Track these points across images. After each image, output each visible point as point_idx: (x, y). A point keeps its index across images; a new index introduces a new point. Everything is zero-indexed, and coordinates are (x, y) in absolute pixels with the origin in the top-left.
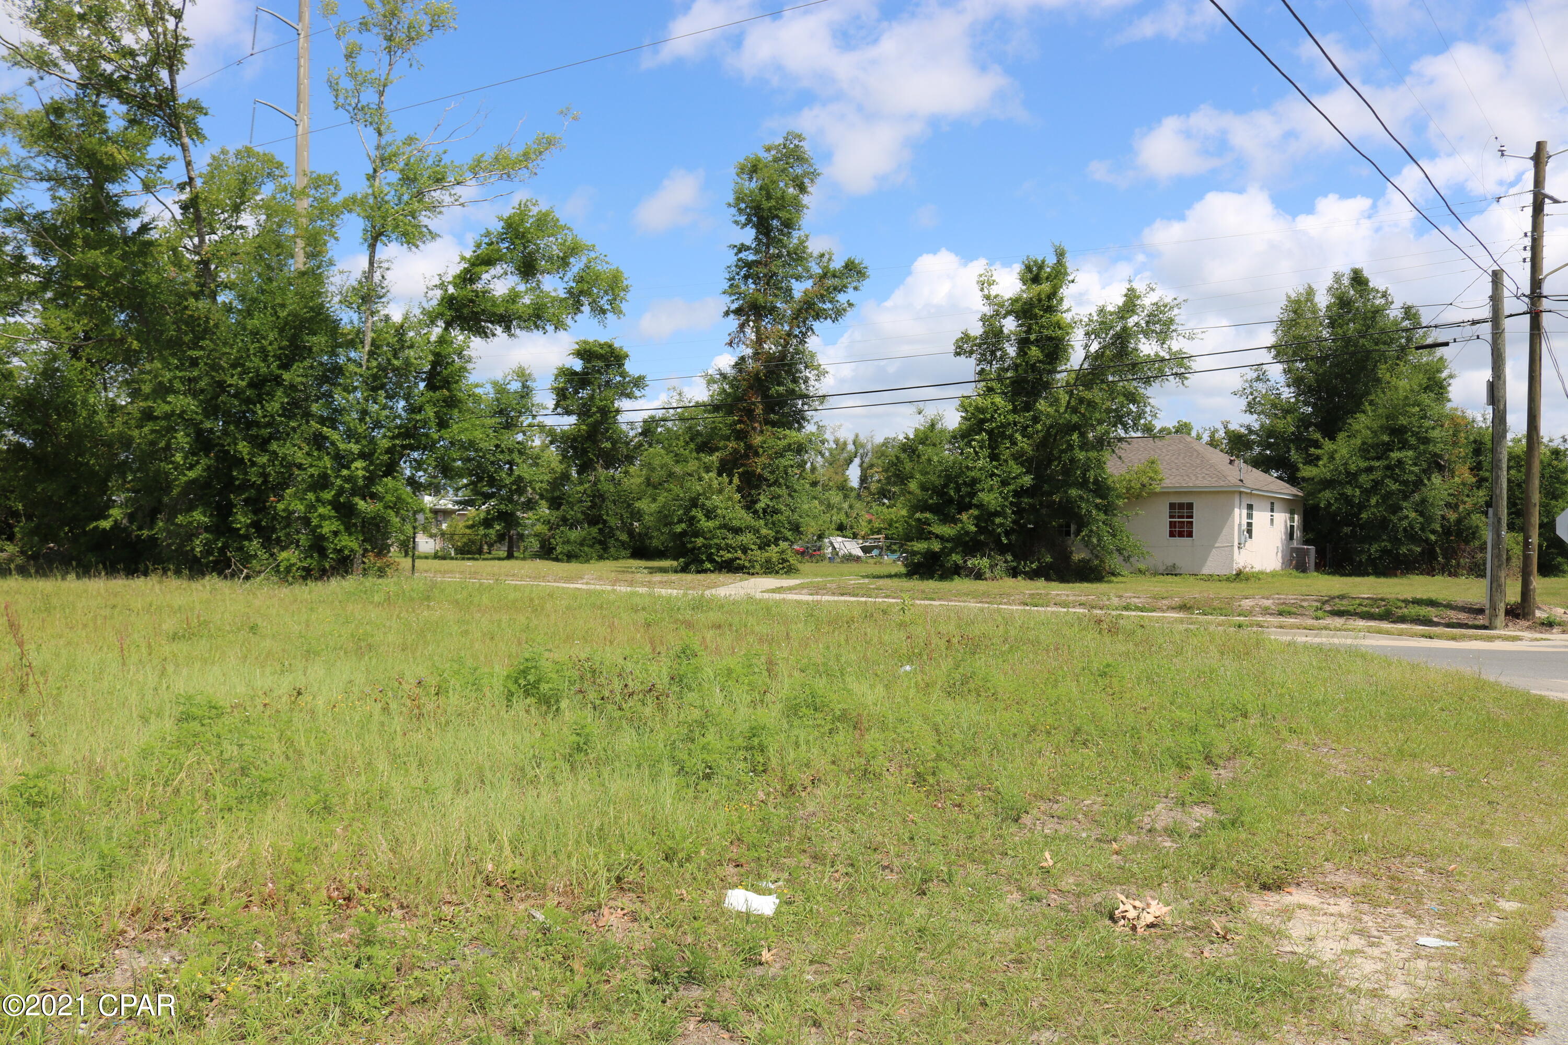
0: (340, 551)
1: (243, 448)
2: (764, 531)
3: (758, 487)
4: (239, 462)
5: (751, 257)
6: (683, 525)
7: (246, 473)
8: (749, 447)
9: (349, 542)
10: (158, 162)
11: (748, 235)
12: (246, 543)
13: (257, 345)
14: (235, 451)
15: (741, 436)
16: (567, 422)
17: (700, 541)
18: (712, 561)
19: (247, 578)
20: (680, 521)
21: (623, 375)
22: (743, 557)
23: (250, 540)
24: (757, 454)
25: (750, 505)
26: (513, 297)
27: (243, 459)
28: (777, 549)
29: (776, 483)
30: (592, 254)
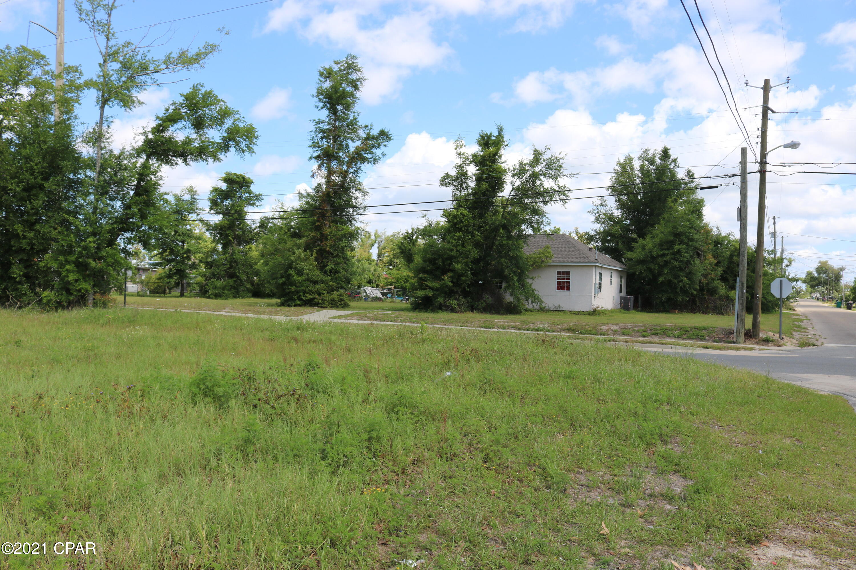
0: (80, 291)
1: (19, 228)
2: (331, 283)
3: (327, 258)
5: (326, 127)
6: (284, 279)
8: (322, 235)
9: (85, 286)
11: (324, 114)
12: (20, 286)
13: (28, 165)
14: (13, 229)
15: (318, 229)
16: (216, 219)
17: (293, 288)
18: (300, 299)
19: (20, 307)
20: (282, 277)
21: (250, 193)
22: (318, 297)
23: (23, 285)
24: (327, 239)
25: (322, 268)
26: (188, 141)
27: (18, 234)
28: (337, 293)
29: (337, 256)
30: (237, 116)
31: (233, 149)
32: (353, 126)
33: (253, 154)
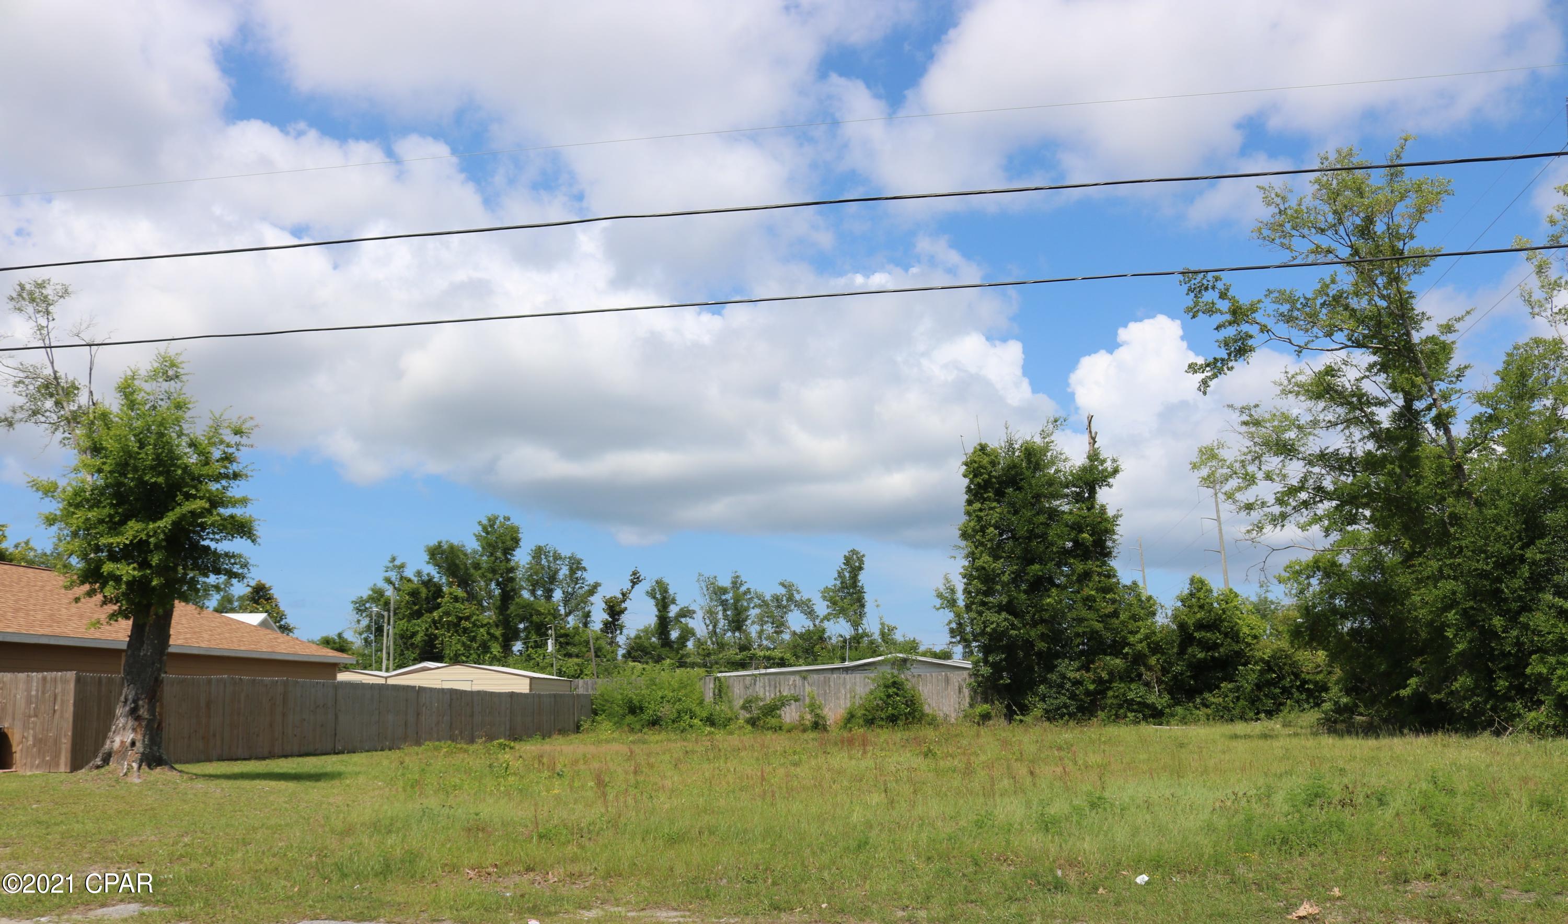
1: (1497, 622)
4: (1494, 634)
7: (1501, 645)
12: (1510, 704)
14: (1490, 625)
23: (1515, 701)
27: (1498, 632)
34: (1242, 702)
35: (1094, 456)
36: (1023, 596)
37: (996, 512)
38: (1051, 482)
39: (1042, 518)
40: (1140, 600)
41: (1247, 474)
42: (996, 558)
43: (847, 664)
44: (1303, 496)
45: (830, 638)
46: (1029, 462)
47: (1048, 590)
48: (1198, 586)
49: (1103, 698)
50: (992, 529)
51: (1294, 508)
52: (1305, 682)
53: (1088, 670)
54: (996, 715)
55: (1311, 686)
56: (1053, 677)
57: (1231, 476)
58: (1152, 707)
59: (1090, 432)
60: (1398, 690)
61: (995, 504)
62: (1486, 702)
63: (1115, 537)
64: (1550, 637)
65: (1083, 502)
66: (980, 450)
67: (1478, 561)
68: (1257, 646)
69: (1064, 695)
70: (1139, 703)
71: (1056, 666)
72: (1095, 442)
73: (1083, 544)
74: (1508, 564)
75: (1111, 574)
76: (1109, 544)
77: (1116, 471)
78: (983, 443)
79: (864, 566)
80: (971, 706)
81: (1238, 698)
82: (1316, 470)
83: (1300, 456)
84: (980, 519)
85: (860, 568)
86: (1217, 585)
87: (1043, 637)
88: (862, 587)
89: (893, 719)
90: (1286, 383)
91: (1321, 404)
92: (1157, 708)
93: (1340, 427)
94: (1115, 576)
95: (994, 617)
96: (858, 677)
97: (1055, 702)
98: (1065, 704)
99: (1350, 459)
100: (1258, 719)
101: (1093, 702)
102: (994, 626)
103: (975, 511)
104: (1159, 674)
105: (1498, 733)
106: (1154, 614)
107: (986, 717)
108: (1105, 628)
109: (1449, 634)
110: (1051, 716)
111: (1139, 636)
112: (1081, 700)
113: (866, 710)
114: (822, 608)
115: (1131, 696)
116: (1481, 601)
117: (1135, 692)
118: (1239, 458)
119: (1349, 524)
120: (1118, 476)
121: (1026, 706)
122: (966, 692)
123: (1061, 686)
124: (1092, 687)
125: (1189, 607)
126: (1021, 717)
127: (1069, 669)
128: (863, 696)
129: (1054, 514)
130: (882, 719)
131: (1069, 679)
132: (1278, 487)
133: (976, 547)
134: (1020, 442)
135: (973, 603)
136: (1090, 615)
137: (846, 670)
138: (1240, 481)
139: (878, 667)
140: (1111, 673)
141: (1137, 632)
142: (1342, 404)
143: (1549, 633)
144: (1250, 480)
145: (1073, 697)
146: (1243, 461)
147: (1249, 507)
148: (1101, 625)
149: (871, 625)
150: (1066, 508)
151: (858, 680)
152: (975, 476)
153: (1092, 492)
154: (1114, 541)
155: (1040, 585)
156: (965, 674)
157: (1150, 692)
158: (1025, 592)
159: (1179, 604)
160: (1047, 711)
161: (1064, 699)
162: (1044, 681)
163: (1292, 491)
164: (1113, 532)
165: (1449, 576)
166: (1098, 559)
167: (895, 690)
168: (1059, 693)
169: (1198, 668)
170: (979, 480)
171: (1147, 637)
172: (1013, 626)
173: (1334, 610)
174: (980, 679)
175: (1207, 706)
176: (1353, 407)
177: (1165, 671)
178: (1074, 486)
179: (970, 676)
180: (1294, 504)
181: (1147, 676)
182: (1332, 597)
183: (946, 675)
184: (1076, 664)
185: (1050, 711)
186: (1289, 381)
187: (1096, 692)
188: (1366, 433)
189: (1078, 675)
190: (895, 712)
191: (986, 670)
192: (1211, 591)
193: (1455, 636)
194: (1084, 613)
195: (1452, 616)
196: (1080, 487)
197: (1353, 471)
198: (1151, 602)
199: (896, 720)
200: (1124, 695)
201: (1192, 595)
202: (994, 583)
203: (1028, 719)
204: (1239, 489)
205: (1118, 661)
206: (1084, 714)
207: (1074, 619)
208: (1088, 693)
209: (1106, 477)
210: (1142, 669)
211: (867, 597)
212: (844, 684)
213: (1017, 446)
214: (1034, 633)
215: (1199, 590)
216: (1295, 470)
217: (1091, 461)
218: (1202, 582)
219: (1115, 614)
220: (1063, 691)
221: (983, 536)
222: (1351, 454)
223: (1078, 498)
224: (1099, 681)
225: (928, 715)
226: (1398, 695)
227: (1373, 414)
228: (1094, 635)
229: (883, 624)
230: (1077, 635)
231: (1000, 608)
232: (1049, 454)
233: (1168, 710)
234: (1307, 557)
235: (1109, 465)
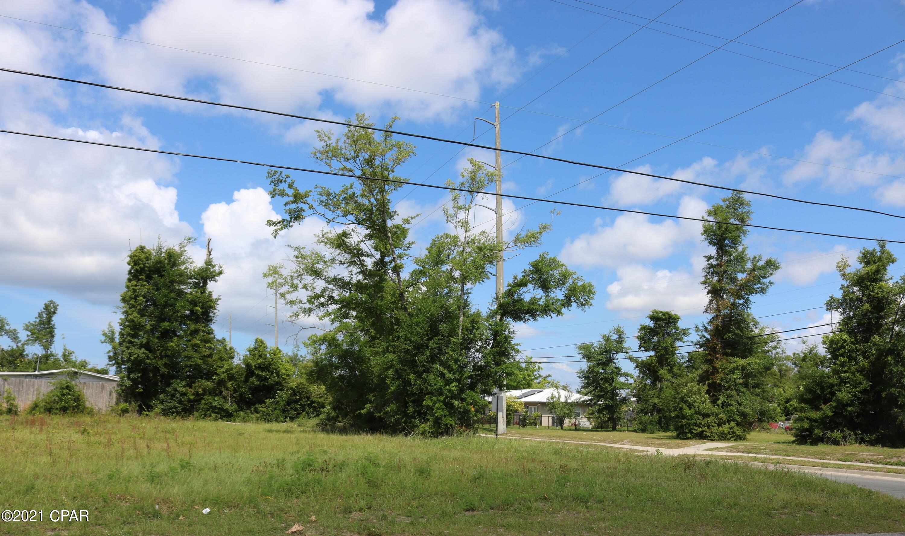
0: (447, 424)
2: (721, 416)
3: (720, 391)
4: (410, 384)
5: (714, 262)
6: (676, 413)
7: (412, 388)
8: (714, 368)
9: (449, 421)
10: (408, 245)
11: (713, 251)
12: (413, 420)
14: (408, 378)
15: (710, 362)
16: (646, 355)
17: (684, 421)
18: (691, 433)
20: (675, 410)
21: (676, 329)
22: (708, 430)
23: (416, 419)
24: (718, 372)
25: (714, 402)
28: (729, 426)
29: (730, 388)
30: (575, 277)
31: (574, 304)
32: (741, 259)
33: (591, 307)
34: (277, 411)
35: (209, 263)
36: (156, 340)
37: (145, 288)
38: (181, 275)
39: (173, 295)
40: (226, 349)
41: (293, 284)
42: (143, 316)
43: (37, 372)
44: (322, 300)
45: (27, 355)
46: (170, 261)
47: (172, 338)
48: (260, 343)
49: (198, 404)
50: (141, 298)
51: (317, 306)
52: (313, 402)
53: (191, 387)
54: (132, 410)
55: (316, 405)
56: (169, 389)
57: (284, 284)
58: (226, 411)
59: (208, 248)
60: (360, 410)
61: (145, 283)
62: (402, 419)
63: (215, 311)
64: (435, 387)
65: (199, 288)
66: (140, 249)
67: (406, 344)
68: (289, 381)
69: (175, 401)
70: (219, 409)
71: (172, 383)
72: (210, 254)
73: (196, 313)
74: (420, 348)
75: (210, 332)
76: (211, 314)
77: (220, 273)
78: (143, 245)
79: (58, 312)
80: (117, 404)
81: (275, 409)
82: (331, 286)
83: (323, 278)
84: (135, 291)
85: (54, 313)
86: (270, 344)
87: (165, 365)
88: (54, 325)
89: (64, 410)
90: (321, 236)
91: (338, 251)
92: (228, 412)
93: (346, 265)
94: (212, 334)
95: (137, 351)
96: (44, 381)
97: (169, 404)
98: (175, 406)
99: (349, 283)
100: (285, 421)
101: (192, 406)
102: (136, 356)
103: (132, 286)
104: (232, 392)
105: (406, 435)
106: (233, 357)
107: (125, 411)
108: (204, 363)
109: (388, 382)
110: (166, 413)
111: (223, 370)
112: (185, 405)
113: (46, 403)
114: (23, 335)
115: (215, 404)
116: (405, 366)
117: (217, 402)
118: (290, 274)
119: (345, 318)
120: (221, 276)
121: (151, 406)
122: (114, 395)
123: (174, 395)
124: (192, 397)
125: (253, 355)
126: (147, 413)
127: (180, 386)
128: (45, 393)
129: (180, 293)
130: (57, 409)
131: (179, 392)
132: (310, 293)
133: (130, 308)
134: (166, 248)
135: (124, 341)
136: (195, 355)
137: (36, 376)
138: (289, 287)
139: (58, 376)
140: (204, 390)
141: (222, 367)
142: (349, 253)
143: (435, 385)
144: (295, 288)
145: (180, 402)
146: (292, 276)
147: (292, 303)
148: (201, 361)
149: (57, 349)
150: (188, 291)
151: (43, 383)
152: (135, 265)
153: (205, 283)
154: (214, 313)
155: (167, 335)
156: (115, 384)
157: (226, 402)
158: (158, 338)
159: (248, 353)
160: (163, 410)
161: (175, 403)
162: (164, 392)
163: (317, 297)
164: (215, 308)
165: (391, 352)
166: (203, 323)
167: (68, 391)
168: (172, 399)
169: (255, 390)
170: (137, 267)
171: (227, 370)
172: (148, 358)
173: (331, 365)
174: (124, 388)
175: (257, 413)
176: (354, 256)
177: (235, 391)
178: (195, 278)
179: (118, 385)
180: (317, 304)
181: (225, 393)
182: (332, 357)
183: (102, 384)
184: (184, 383)
185: (166, 410)
186: (323, 236)
187: (194, 401)
188: (359, 270)
189: (184, 390)
190: (67, 405)
191: (128, 383)
192: (266, 347)
193: (391, 383)
194: (192, 353)
195: (390, 372)
196: (198, 280)
197: (350, 290)
198: (232, 351)
199: (66, 410)
200: (211, 403)
201: (255, 349)
202: (139, 330)
203: (152, 414)
204: (288, 292)
205: (209, 383)
206: (186, 413)
207: (185, 357)
208: (189, 401)
209: (214, 276)
210: (223, 389)
211: (56, 331)
212: (33, 385)
213: (163, 250)
214: (160, 363)
215: (260, 346)
216: (320, 285)
217: (207, 265)
218: (262, 342)
219: (210, 356)
220: (175, 399)
221: (135, 302)
222: (350, 280)
223: (196, 286)
224: (197, 394)
225: (88, 408)
226: (360, 413)
227: (363, 261)
228: (197, 367)
229: (65, 350)
230: (187, 366)
231: (141, 346)
232: (182, 258)
233: (235, 413)
234: (320, 334)
235: (217, 269)
